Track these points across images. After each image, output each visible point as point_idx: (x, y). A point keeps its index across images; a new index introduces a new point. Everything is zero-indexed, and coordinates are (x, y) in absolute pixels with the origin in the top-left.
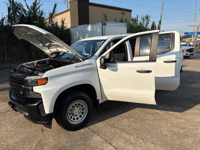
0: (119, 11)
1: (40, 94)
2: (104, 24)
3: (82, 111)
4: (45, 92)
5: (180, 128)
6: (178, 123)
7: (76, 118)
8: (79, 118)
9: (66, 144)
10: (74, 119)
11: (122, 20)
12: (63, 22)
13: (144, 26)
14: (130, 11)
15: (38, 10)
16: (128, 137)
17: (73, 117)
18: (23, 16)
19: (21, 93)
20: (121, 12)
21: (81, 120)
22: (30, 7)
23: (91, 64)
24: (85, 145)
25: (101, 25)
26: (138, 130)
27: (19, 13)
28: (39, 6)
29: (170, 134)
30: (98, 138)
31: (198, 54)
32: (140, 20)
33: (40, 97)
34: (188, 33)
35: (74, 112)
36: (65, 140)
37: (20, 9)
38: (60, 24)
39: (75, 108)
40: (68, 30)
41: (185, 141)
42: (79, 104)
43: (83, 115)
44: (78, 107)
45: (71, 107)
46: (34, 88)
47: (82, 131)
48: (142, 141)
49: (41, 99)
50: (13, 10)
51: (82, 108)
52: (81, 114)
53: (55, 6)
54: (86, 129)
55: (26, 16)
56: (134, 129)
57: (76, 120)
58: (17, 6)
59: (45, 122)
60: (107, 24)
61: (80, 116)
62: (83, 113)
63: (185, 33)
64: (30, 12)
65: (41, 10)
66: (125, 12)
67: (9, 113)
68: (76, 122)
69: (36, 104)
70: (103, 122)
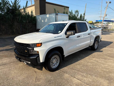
0: (63, 7)
1: (38, 52)
2: (57, 14)
3: (57, 61)
4: (41, 50)
5: (106, 69)
6: (105, 66)
7: (54, 65)
8: (56, 65)
9: (51, 78)
10: (53, 65)
11: (64, 12)
12: (32, 12)
13: (76, 16)
14: (68, 7)
15: (18, 5)
16: (82, 74)
17: (53, 64)
18: (9, 8)
19: (26, 51)
20: (64, 8)
21: (56, 66)
22: (13, 3)
23: (61, 36)
24: (61, 78)
25: (55, 15)
26: (86, 70)
27: (7, 6)
28: (19, 3)
29: (102, 72)
30: (67, 75)
31: (104, 32)
32: (74, 13)
33: (38, 53)
34: (97, 21)
35: (53, 61)
36: (50, 77)
37: (7, 4)
38: (30, 13)
39: (54, 59)
40: (35, 17)
41: (110, 75)
42: (56, 57)
43: (57, 63)
44: (55, 59)
45: (52, 59)
46: (34, 48)
47: (57, 71)
48: (90, 76)
49: (39, 54)
50: (3, 4)
51: (57, 59)
52: (56, 63)
53: (27, 2)
54: (59, 70)
55: (11, 8)
56: (84, 70)
57: (54, 66)
58: (6, 2)
59: (40, 67)
60: (58, 15)
61: (56, 64)
62: (57, 62)
63: (96, 21)
64: (13, 6)
65: (19, 5)
66: (66, 8)
67: (12, 63)
68: (54, 67)
69: (35, 57)
70: (67, 67)
